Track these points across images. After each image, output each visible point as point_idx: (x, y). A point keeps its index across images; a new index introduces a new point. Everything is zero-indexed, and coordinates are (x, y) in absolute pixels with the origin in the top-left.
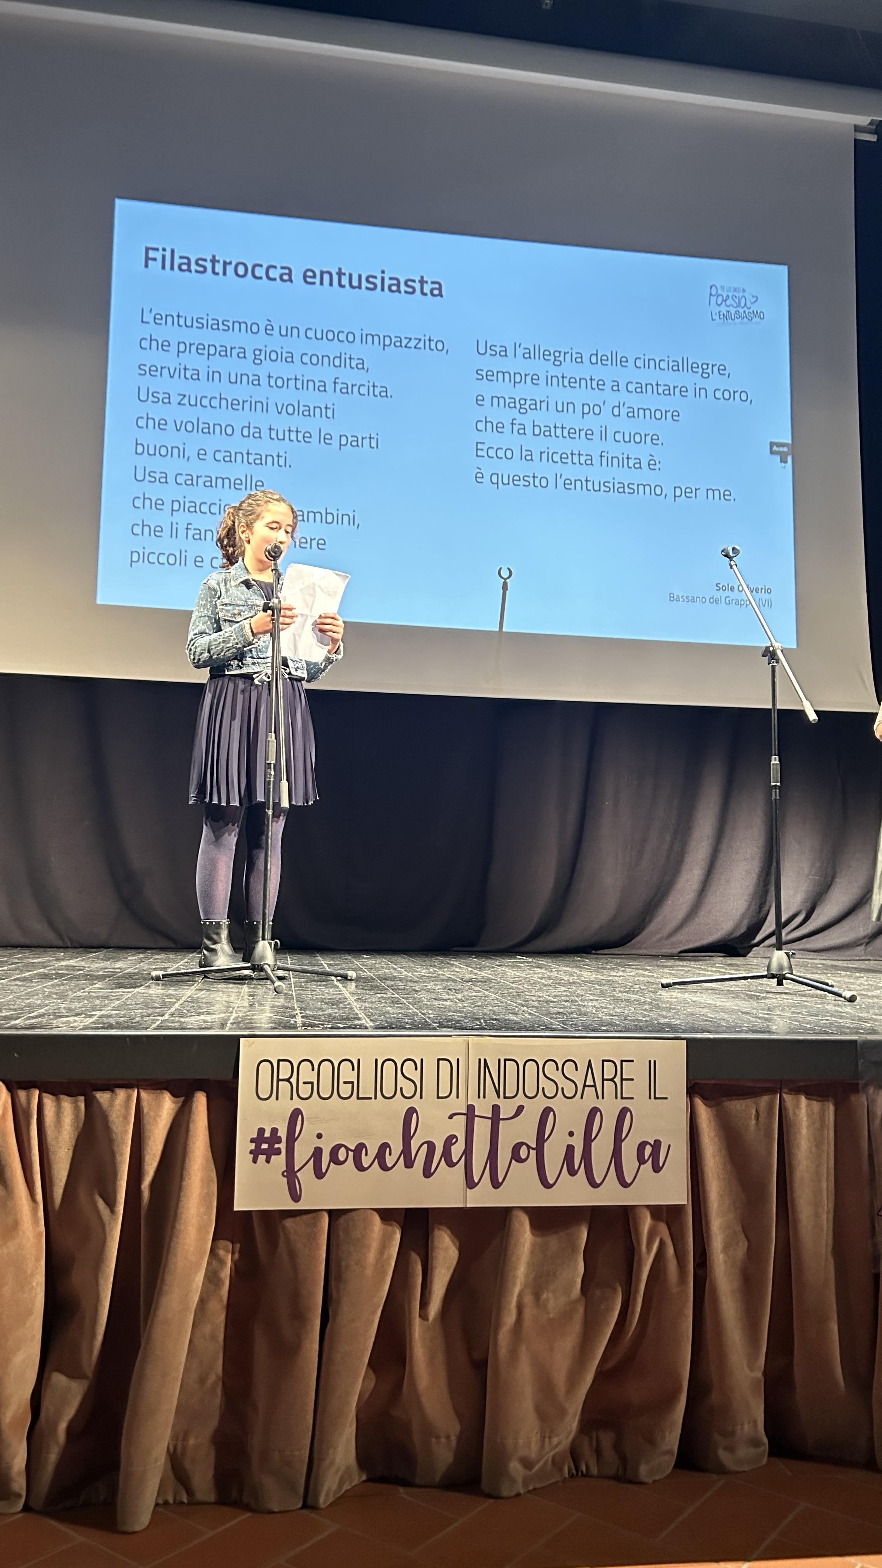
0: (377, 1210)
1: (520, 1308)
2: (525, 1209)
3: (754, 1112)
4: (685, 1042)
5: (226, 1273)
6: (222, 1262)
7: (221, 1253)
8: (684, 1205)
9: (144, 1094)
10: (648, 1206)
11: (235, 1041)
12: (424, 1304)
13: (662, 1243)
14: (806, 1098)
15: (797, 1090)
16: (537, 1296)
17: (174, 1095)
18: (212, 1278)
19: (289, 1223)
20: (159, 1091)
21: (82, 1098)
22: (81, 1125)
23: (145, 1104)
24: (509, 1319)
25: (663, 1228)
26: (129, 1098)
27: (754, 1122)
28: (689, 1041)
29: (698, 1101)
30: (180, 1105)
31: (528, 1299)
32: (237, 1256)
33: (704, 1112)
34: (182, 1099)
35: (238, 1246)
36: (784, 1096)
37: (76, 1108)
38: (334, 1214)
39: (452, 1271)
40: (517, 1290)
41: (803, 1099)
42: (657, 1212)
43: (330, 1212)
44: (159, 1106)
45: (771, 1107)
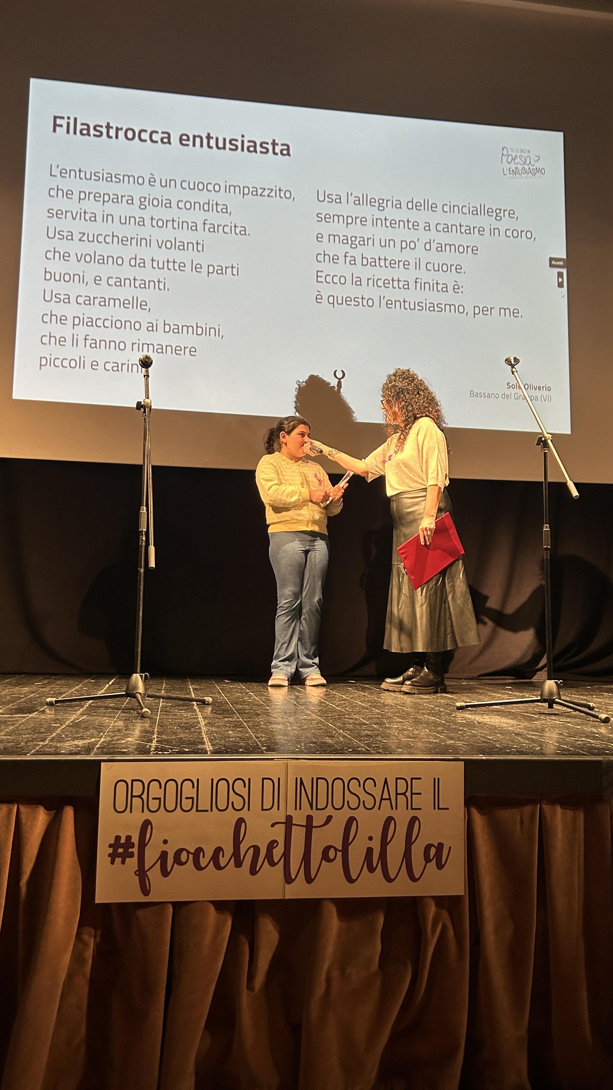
0: (213, 902)
1: (329, 981)
2: (333, 900)
3: (519, 819)
4: (463, 763)
5: (89, 954)
6: (86, 945)
7: (86, 937)
8: (462, 896)
9: (21, 807)
10: (433, 897)
11: (97, 764)
12: (251, 978)
13: (444, 928)
14: (561, 808)
15: (553, 802)
16: (343, 970)
17: (47, 808)
18: (78, 958)
19: (140, 913)
20: (35, 806)
23: (23, 816)
24: (320, 990)
25: (445, 915)
26: (10, 812)
27: (519, 827)
28: (467, 762)
29: (474, 811)
30: (52, 816)
31: (336, 973)
32: (98, 939)
33: (478, 819)
34: (54, 812)
35: (99, 932)
36: (544, 806)
38: (177, 906)
39: (273, 950)
40: (326, 966)
41: (559, 809)
42: (440, 901)
43: (174, 904)
44: (35, 818)
45: (533, 815)
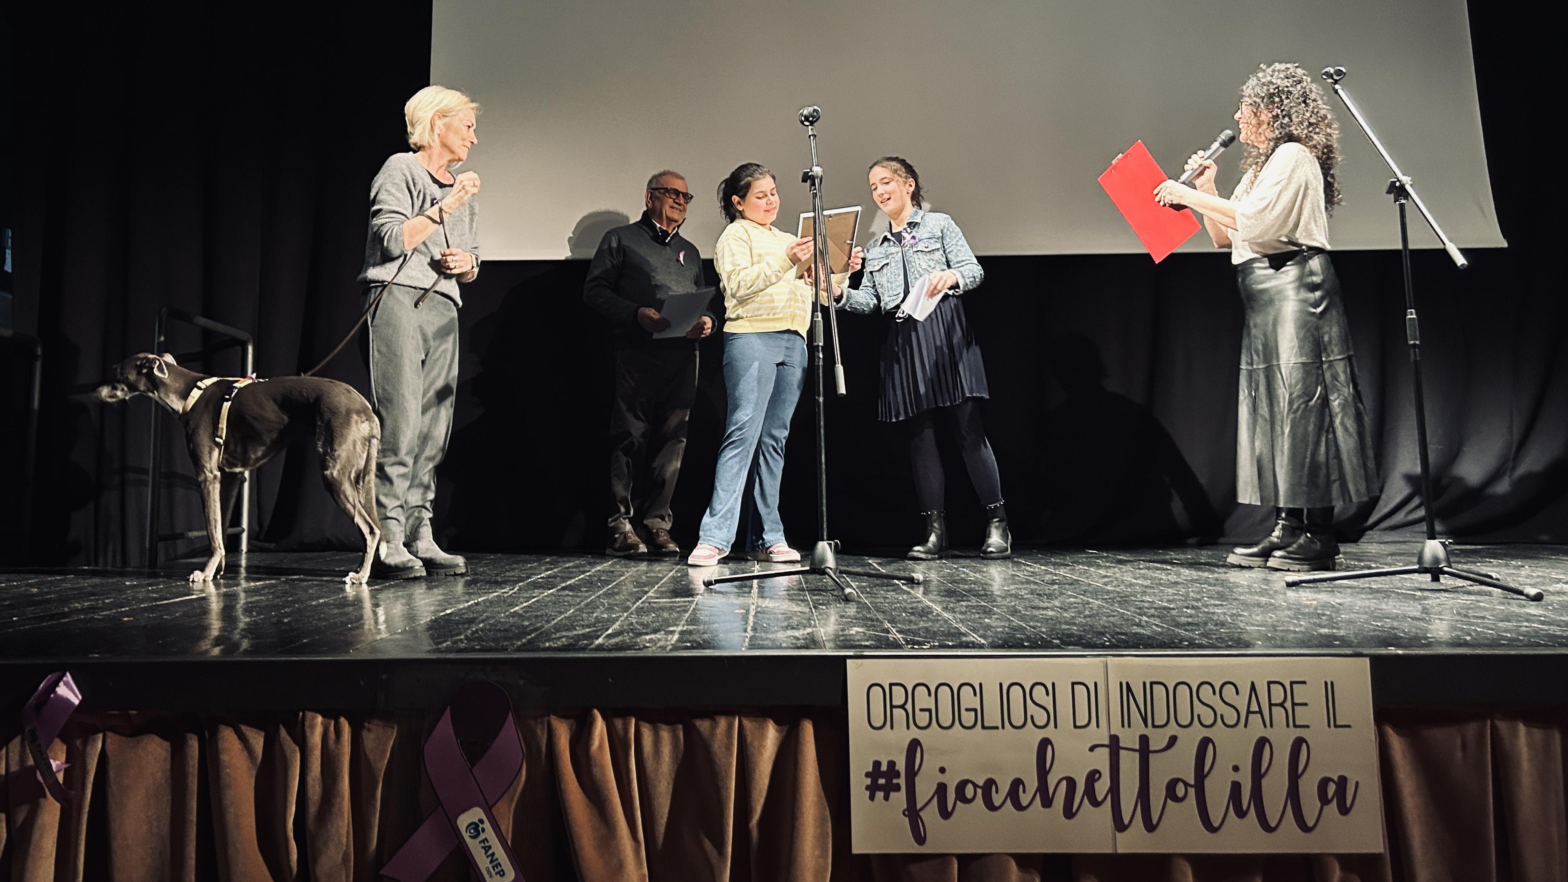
0: (1015, 857)
2: (1187, 857)
3: (1459, 742)
4: (1367, 660)
8: (1380, 854)
9: (745, 722)
10: (1336, 856)
11: (840, 663)
14: (1525, 725)
15: (1513, 717)
17: (777, 723)
19: (914, 868)
20: (761, 719)
21: (680, 727)
22: (680, 756)
23: (748, 733)
25: (1356, 880)
26: (730, 727)
27: (1459, 754)
28: (1374, 659)
29: (1390, 731)
30: (784, 734)
33: (1396, 743)
36: (1499, 722)
37: (675, 738)
38: (965, 860)
41: (1522, 728)
42: (1348, 861)
43: (960, 857)
44: (763, 736)
45: (1481, 735)
